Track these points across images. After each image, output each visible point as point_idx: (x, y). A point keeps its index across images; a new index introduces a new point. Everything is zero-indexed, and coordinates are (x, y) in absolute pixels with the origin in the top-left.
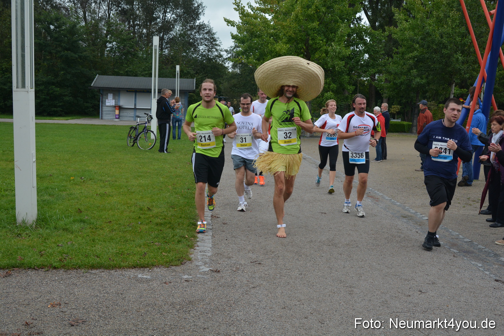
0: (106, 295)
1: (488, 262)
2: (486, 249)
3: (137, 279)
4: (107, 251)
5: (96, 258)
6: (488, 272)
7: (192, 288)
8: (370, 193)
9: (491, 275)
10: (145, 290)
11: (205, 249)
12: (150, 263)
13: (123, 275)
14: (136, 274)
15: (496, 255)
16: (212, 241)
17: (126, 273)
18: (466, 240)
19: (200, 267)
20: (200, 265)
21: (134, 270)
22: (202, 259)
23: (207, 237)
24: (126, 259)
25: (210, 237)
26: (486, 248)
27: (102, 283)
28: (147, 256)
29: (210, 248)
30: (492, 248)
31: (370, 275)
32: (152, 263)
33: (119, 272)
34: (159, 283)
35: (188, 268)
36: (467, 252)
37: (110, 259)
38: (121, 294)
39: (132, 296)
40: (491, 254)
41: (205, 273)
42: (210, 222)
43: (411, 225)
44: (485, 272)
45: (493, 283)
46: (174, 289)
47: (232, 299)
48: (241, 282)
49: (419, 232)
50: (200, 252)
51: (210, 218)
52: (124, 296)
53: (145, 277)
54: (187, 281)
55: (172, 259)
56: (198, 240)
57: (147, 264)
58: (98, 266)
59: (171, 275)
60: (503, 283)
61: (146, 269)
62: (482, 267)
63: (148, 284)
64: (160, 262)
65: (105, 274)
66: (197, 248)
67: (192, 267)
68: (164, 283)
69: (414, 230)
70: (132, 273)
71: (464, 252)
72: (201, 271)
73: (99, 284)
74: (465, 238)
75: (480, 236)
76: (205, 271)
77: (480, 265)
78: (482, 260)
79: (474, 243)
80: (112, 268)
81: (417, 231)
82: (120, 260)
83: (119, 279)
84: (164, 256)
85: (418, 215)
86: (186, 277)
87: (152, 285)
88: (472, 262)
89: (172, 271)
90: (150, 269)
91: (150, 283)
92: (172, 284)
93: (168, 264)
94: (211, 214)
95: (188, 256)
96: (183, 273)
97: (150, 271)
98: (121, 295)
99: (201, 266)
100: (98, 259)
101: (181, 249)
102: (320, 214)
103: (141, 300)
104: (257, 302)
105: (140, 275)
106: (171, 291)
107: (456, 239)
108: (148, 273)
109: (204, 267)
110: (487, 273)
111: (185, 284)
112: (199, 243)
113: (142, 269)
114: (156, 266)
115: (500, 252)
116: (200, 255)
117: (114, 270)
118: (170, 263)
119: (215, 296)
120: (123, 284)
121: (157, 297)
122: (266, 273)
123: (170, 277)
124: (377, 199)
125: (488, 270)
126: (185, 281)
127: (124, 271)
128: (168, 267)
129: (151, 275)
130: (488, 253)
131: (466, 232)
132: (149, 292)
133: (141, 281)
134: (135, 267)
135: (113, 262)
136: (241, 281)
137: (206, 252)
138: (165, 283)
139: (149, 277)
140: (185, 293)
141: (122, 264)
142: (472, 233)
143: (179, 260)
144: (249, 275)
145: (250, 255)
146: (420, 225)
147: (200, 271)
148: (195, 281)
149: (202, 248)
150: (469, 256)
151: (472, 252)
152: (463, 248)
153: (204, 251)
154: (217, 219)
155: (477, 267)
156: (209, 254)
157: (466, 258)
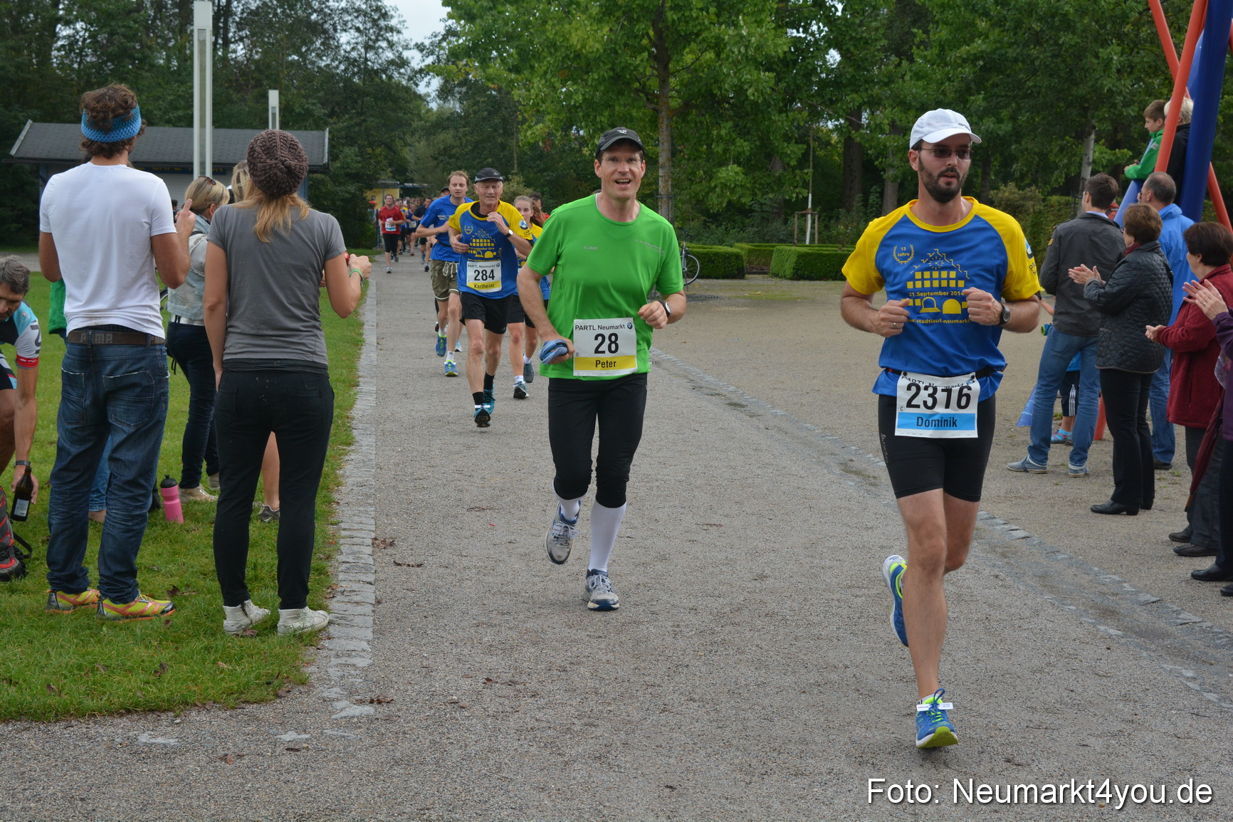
0: (32, 805)
1: (1212, 664)
2: (1204, 625)
3: (135, 748)
4: (43, 662)
5: (6, 686)
6: (1216, 695)
7: (309, 771)
8: (851, 460)
9: (1223, 705)
10: (158, 784)
11: (352, 645)
12: (177, 697)
13: (90, 739)
14: (131, 734)
16: (374, 620)
17: (101, 731)
18: (1144, 597)
19: (335, 704)
20: (334, 696)
21: (124, 722)
22: (342, 677)
23: (359, 609)
24: (103, 686)
25: (368, 609)
26: (1204, 621)
27: (22, 765)
28: (168, 675)
29: (369, 641)
30: (1222, 622)
31: (857, 712)
32: (183, 695)
33: (79, 728)
34: (204, 759)
35: (298, 708)
36: (1147, 634)
37: (49, 686)
38: (82, 800)
39: (115, 804)
40: (1221, 638)
41: (351, 723)
42: (371, 561)
43: (977, 557)
44: (1205, 694)
46: (249, 777)
47: (434, 803)
48: (461, 747)
49: (1002, 575)
50: (337, 656)
51: (369, 550)
52: (90, 807)
53: (160, 740)
54: (292, 749)
55: (248, 682)
57: (168, 701)
58: (10, 713)
59: (245, 734)
61: (163, 716)
62: (1194, 679)
63: (170, 765)
64: (211, 692)
65: (31, 737)
66: (326, 643)
67: (308, 706)
68: (221, 759)
69: (987, 572)
70: (119, 729)
71: (1140, 634)
72: (338, 716)
73: (10, 771)
74: (1139, 592)
75: (1183, 584)
76: (351, 715)
77: (1190, 674)
78: (1196, 659)
79: (1169, 605)
80: (56, 715)
81: (996, 572)
82: (83, 689)
83: (78, 752)
84: (221, 673)
85: (997, 524)
86: (290, 736)
87: (181, 766)
88: (1165, 666)
89: (246, 718)
90: (176, 717)
91: (177, 762)
92: (246, 761)
93: (236, 698)
94: (373, 535)
95: (298, 670)
96: (281, 724)
97: (178, 721)
98: (80, 804)
99: (338, 700)
100: (13, 690)
101: (278, 650)
102: (705, 527)
103: (146, 816)
104: (510, 811)
105: (146, 734)
106: (242, 784)
107: (1113, 595)
108: (169, 729)
109: (348, 702)
110: (1212, 697)
111: (288, 759)
112: (332, 629)
113: (150, 716)
114: (196, 705)
116: (337, 666)
117: (62, 723)
118: (242, 693)
119: (379, 796)
120: (88, 768)
121: (195, 803)
122: (540, 715)
123: (238, 740)
124: (875, 478)
125: (1214, 688)
126: (288, 749)
127: (95, 723)
128: (233, 708)
129: (181, 733)
130: (1211, 635)
131: (1143, 575)
132: (172, 789)
133: (146, 754)
134: (129, 712)
135: (57, 697)
136: (462, 743)
137: (353, 657)
138: (224, 758)
139: (172, 742)
140: (286, 789)
141: (90, 703)
142: (1162, 577)
143: (268, 683)
144: (485, 726)
145: (493, 661)
146: (1004, 555)
147: (334, 717)
148: (318, 750)
149: (343, 642)
150: (1153, 647)
151: (1164, 635)
152: (1135, 623)
153: (349, 653)
154: (390, 550)
155: (1182, 679)
156: (362, 662)
157: (1145, 654)
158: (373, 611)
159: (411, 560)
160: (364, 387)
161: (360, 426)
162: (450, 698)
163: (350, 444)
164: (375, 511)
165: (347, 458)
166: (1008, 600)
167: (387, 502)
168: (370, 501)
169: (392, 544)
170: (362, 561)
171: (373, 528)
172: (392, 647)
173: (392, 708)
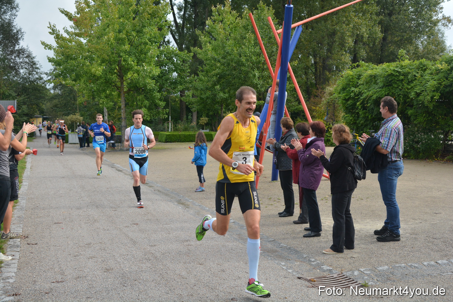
1: (290, 260)
8: (181, 200)
9: (294, 273)
11: (9, 275)
15: (297, 252)
16: (18, 265)
18: (270, 239)
22: (4, 286)
25: (16, 261)
26: (287, 246)
29: (15, 273)
30: (293, 246)
36: (271, 252)
40: (293, 251)
42: (19, 243)
44: (288, 270)
45: (296, 281)
50: (3, 279)
56: (2, 265)
60: (305, 280)
62: (285, 265)
71: (268, 252)
72: (1, 301)
74: (268, 238)
76: (6, 300)
77: (283, 264)
78: (285, 259)
79: (277, 241)
88: (276, 262)
99: (1, 295)
102: (133, 225)
109: (5, 296)
110: (290, 271)
112: (2, 269)
115: (300, 249)
116: (2, 283)
124: (188, 205)
125: (291, 268)
130: (290, 250)
131: (269, 232)
137: (9, 279)
142: (275, 232)
149: (6, 274)
150: (272, 256)
151: (276, 251)
152: (267, 248)
153: (8, 278)
154: (27, 239)
155: (281, 266)
156: (11, 281)
157: (270, 258)
158: (18, 262)
159: (33, 242)
160: (24, 183)
161: (21, 196)
162: (41, 292)
163: (17, 203)
164: (23, 226)
165: (15, 208)
166: (228, 243)
167: (27, 222)
168: (21, 222)
169: (27, 237)
170: (16, 244)
171: (21, 232)
172: (23, 274)
173: (21, 297)
